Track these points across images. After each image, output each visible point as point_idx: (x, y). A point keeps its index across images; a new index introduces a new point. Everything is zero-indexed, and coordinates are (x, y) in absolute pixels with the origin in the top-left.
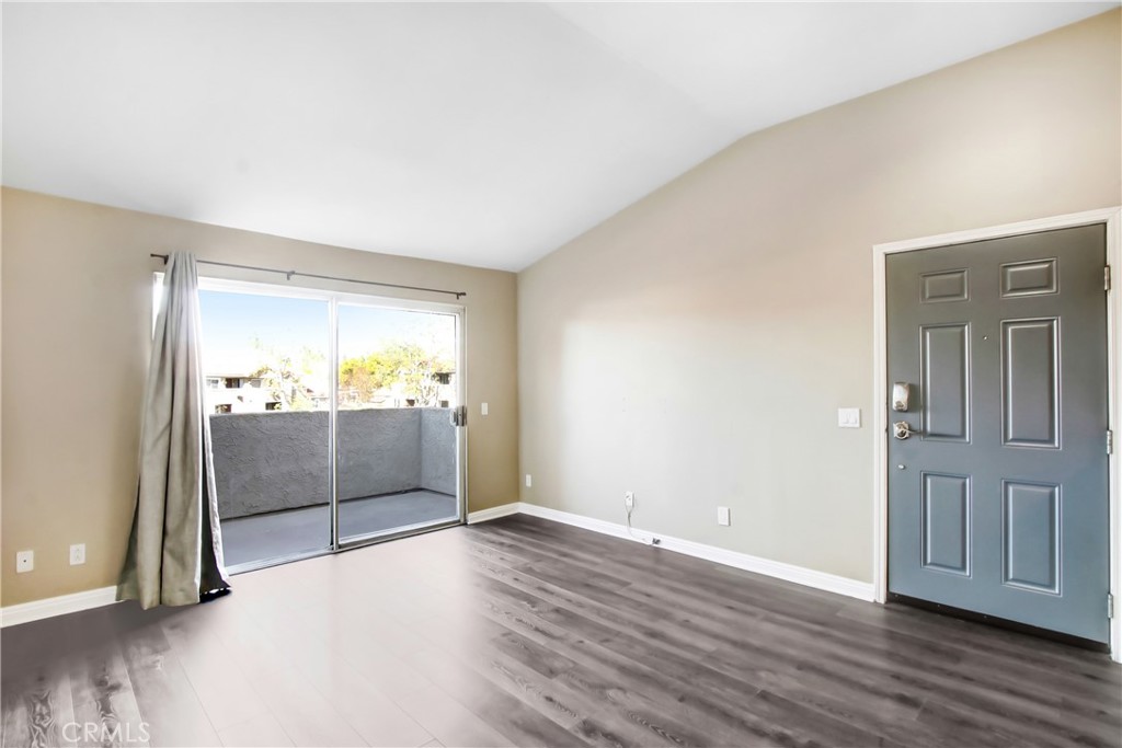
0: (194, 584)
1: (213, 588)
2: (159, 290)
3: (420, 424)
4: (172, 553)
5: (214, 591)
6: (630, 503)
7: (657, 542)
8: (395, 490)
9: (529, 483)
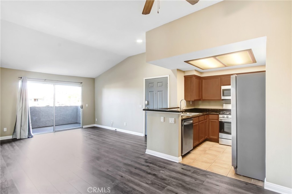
0: (26, 134)
1: (30, 136)
2: (20, 83)
3: (77, 109)
4: (23, 130)
5: (30, 137)
6: (112, 123)
7: (116, 130)
8: (71, 123)
9: (96, 120)
